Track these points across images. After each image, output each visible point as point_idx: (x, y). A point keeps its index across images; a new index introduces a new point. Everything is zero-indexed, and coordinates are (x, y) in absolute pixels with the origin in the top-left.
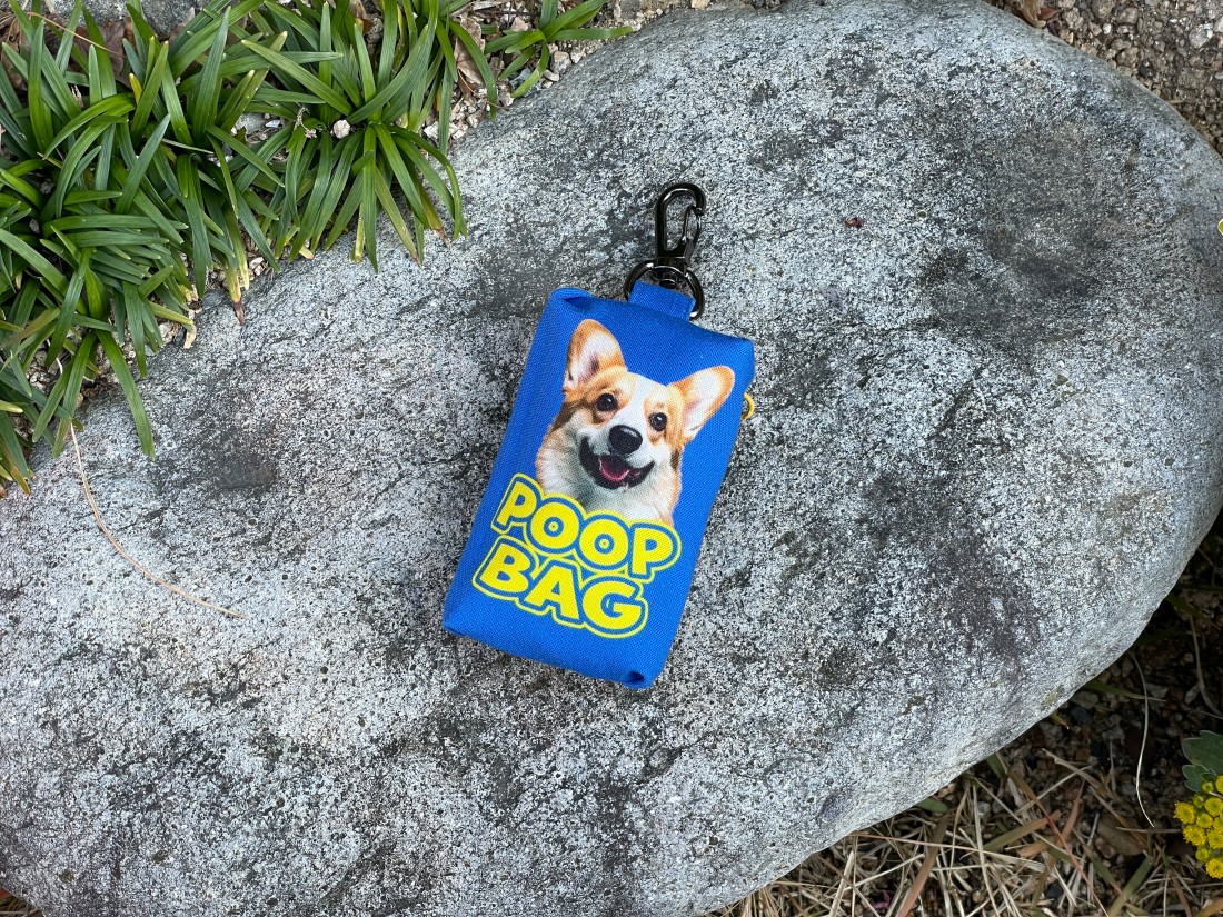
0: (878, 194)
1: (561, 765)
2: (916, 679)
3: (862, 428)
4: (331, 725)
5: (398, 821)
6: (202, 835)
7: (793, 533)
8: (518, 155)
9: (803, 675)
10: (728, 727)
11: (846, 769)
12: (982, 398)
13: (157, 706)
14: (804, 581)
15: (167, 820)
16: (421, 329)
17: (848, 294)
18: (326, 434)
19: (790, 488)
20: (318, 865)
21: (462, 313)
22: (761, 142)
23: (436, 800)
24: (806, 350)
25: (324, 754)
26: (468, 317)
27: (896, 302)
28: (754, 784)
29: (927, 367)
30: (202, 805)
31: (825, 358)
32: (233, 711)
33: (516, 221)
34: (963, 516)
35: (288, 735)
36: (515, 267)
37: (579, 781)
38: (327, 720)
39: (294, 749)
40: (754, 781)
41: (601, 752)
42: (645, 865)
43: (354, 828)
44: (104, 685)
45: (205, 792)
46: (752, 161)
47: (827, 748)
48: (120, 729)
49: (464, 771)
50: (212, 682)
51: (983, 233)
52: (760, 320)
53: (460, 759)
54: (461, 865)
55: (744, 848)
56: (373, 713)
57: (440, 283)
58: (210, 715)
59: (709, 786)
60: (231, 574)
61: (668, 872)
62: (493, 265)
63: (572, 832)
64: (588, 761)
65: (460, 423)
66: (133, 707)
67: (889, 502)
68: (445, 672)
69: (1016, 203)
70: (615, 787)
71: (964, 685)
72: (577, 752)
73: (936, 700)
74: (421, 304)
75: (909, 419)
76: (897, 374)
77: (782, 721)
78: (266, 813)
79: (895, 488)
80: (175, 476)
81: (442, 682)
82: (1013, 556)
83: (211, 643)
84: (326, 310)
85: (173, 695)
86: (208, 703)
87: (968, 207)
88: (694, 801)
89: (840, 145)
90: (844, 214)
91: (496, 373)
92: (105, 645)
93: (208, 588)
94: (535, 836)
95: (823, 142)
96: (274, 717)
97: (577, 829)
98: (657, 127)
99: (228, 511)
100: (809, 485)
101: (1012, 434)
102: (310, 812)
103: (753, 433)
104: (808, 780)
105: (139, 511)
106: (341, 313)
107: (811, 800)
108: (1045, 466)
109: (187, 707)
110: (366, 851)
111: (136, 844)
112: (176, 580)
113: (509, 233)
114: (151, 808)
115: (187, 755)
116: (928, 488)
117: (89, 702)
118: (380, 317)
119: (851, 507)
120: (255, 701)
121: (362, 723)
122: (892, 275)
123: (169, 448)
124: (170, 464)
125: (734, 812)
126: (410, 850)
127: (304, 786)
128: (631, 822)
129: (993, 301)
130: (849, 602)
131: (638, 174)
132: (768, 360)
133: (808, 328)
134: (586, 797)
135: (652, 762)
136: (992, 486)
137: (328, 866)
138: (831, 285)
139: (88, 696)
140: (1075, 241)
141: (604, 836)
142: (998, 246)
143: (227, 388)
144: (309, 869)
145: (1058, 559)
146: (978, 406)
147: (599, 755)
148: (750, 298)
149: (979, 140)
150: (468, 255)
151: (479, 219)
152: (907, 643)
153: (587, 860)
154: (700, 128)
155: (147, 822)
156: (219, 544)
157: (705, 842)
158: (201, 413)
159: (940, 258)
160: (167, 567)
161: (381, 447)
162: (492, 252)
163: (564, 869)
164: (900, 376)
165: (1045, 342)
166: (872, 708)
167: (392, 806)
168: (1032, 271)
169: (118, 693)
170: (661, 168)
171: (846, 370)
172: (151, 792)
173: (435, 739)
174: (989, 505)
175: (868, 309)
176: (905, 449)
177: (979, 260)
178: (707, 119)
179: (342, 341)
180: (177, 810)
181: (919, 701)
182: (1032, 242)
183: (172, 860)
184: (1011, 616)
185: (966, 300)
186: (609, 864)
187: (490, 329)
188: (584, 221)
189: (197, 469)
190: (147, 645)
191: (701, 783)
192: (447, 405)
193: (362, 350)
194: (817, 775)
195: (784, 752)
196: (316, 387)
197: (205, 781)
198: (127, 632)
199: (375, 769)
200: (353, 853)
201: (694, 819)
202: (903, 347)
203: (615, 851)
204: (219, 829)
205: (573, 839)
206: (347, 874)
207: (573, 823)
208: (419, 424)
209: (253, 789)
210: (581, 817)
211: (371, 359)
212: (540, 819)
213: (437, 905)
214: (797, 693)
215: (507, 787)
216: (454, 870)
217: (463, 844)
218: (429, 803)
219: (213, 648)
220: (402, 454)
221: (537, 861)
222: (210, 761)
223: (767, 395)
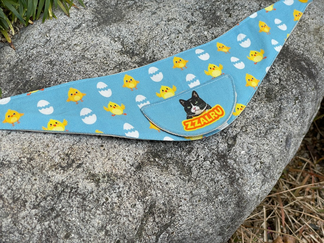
1: (201, 153)
2: (294, 91)
4: (114, 164)
5: (153, 192)
6: (82, 220)
9: (261, 100)
10: (248, 123)
11: (287, 127)
13: (43, 176)
15: (65, 219)
16: (83, 32)
18: (65, 71)
20: (131, 219)
21: (95, 26)
24: (208, 12)
25: (116, 175)
26: (98, 26)
28: (264, 140)
29: (246, 7)
30: (78, 207)
31: (215, 13)
32: (74, 171)
35: (99, 172)
36: (105, 11)
37: (209, 157)
38: (111, 163)
39: (104, 177)
40: (263, 138)
41: (212, 144)
42: (242, 181)
43: (138, 200)
44: (17, 175)
45: (77, 202)
47: (279, 122)
48: (31, 189)
49: (167, 168)
50: (60, 163)
52: (192, 5)
53: (164, 164)
54: (183, 201)
55: (271, 163)
56: (127, 156)
57: (83, 19)
58: (65, 174)
59: (251, 144)
61: (251, 181)
62: (97, 12)
63: (215, 175)
64: (209, 149)
65: (111, 57)
66: (33, 180)
70: (221, 155)
71: (307, 90)
72: (204, 147)
73: (302, 97)
74: (79, 26)
77: (262, 116)
78: (103, 205)
82: (299, 50)
83: (55, 148)
84: (46, 35)
85: (47, 171)
88: (249, 151)
91: (116, 40)
92: (11, 160)
94: (204, 181)
96: (91, 167)
102: (119, 200)
103: (206, 37)
104: (278, 134)
106: (52, 34)
107: (282, 141)
109: (55, 174)
110: (146, 209)
111: (56, 234)
113: (98, 3)
114: (56, 217)
115: (63, 191)
117: (13, 183)
118: (67, 32)
120: (80, 164)
121: (124, 160)
123: (5, 93)
125: (263, 150)
126: (162, 202)
127: (113, 190)
128: (232, 166)
132: (199, 16)
133: (206, 5)
134: (214, 162)
135: (229, 143)
137: (134, 219)
139: (12, 181)
141: (226, 173)
143: (18, 70)
144: (128, 222)
145: (310, 48)
147: (211, 146)
150: (88, 11)
152: (286, 80)
153: (224, 184)
155: (57, 223)
157: (259, 164)
158: (12, 80)
161: (87, 69)
162: (95, 9)
163: (218, 190)
164: (240, 11)
166: (285, 105)
167: (149, 187)
169: (24, 176)
171: (223, 14)
172: (54, 211)
173: (152, 160)
179: (57, 42)
180: (68, 213)
183: (73, 235)
184: (309, 66)
186: (232, 182)
187: (108, 28)
190: (28, 156)
191: (249, 144)
192: (104, 52)
193: (66, 43)
194: (280, 132)
195: (268, 126)
196: (54, 58)
197: (75, 198)
198: (18, 154)
199: (137, 175)
200: (141, 211)
201: (252, 157)
202: (236, 3)
203: (231, 178)
204: (88, 215)
205: (217, 178)
206: (142, 221)
207: (214, 172)
208: (97, 60)
209: (95, 196)
210: (216, 169)
211: (70, 45)
212: (202, 174)
213: (179, 221)
214: (263, 106)
215: (184, 169)
216: (181, 203)
217: (180, 192)
218: (162, 181)
219: (56, 150)
220: (96, 70)
221: (208, 190)
222: (74, 190)
223: (204, 25)
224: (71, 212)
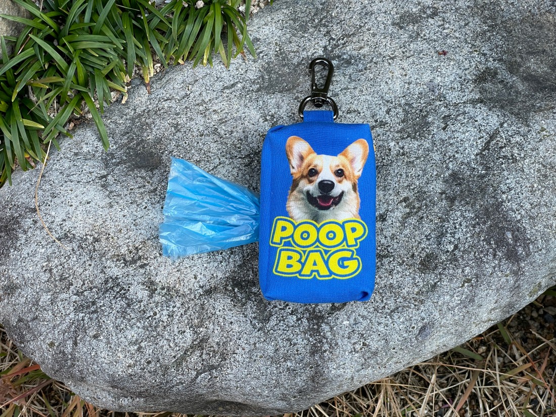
0: (455, 41)
2: (467, 270)
3: (444, 149)
4: (181, 278)
5: (211, 326)
6: (117, 327)
7: (408, 197)
8: (282, 20)
9: (411, 265)
11: (431, 313)
12: (504, 137)
13: (99, 264)
14: (413, 220)
15: (101, 319)
16: (233, 96)
17: (439, 86)
18: (186, 143)
19: (407, 176)
20: (171, 345)
21: (253, 90)
22: (398, 16)
23: (230, 317)
24: (417, 112)
25: (177, 292)
26: (255, 92)
27: (462, 90)
28: (385, 317)
29: (476, 121)
30: (118, 312)
31: (426, 116)
32: (135, 269)
33: (280, 50)
34: (493, 193)
35: (160, 282)
36: (279, 71)
37: (299, 311)
38: (179, 275)
39: (163, 289)
40: (385, 316)
42: (330, 355)
43: (190, 328)
44: (74, 253)
45: (119, 306)
46: (393, 24)
47: (422, 302)
48: (81, 274)
49: (243, 305)
50: (125, 255)
51: (505, 61)
52: (395, 97)
53: (242, 298)
55: (380, 349)
56: (201, 274)
57: (243, 76)
58: (124, 270)
59: (363, 317)
60: (138, 205)
61: (342, 359)
62: (268, 70)
63: (295, 336)
65: (249, 140)
66: (88, 264)
67: (456, 185)
68: (237, 256)
69: (522, 49)
70: (316, 315)
71: (491, 274)
73: (477, 281)
74: (233, 85)
75: (467, 145)
76: (462, 124)
77: (400, 287)
78: (148, 318)
79: (459, 178)
80: (114, 160)
81: (235, 261)
82: (517, 212)
83: (126, 236)
84: (188, 87)
85: (107, 260)
86: (123, 265)
87: (498, 49)
88: (355, 324)
89: (436, 18)
90: (438, 49)
91: (267, 118)
92: (76, 235)
93: (126, 211)
94: (277, 337)
95: (428, 17)
96: (154, 272)
97: (298, 335)
98: (349, 8)
99: (137, 177)
100: (417, 175)
101: (518, 154)
102: (169, 319)
103: (390, 150)
104: (412, 317)
105: (96, 175)
106: (195, 88)
107: (413, 328)
108: (534, 170)
109: (113, 265)
110: (195, 340)
111: (85, 330)
112: (111, 207)
113: (276, 55)
114: (93, 312)
115: (112, 288)
116: (475, 179)
117: (67, 261)
118: (213, 91)
119: (437, 187)
120: (145, 265)
121: (195, 278)
122: (461, 78)
123: (112, 148)
124: (112, 156)
125: (375, 330)
126: (216, 341)
127: (167, 306)
128: (324, 333)
129: (510, 93)
130: (435, 231)
131: (339, 30)
132: (398, 116)
133: (418, 101)
134: (302, 320)
135: (335, 304)
136: (508, 179)
137: (177, 346)
138: (430, 81)
139: (67, 258)
140: (550, 67)
141: (311, 339)
142: (513, 68)
143: (141, 122)
144: (167, 347)
145: (540, 215)
146: (502, 140)
148: (391, 86)
149: (504, 19)
150: (257, 65)
151: (262, 48)
152: (463, 252)
153: (303, 351)
154: (370, 9)
156: (132, 191)
157: (360, 345)
158: (128, 133)
159: (484, 71)
160: (108, 200)
161: (211, 150)
162: (268, 63)
163: (291, 354)
164: (463, 125)
165: (535, 112)
166: (445, 283)
167: (208, 319)
168: (529, 80)
169: (81, 257)
170: (350, 27)
171: (436, 122)
172: (94, 305)
173: (230, 288)
174: (506, 188)
175: (448, 93)
176: (464, 160)
177: (503, 74)
178: (372, 5)
179: (195, 101)
180: (106, 314)
181: (469, 281)
182: (529, 67)
183: (102, 338)
184: (516, 241)
185: (497, 92)
186: (313, 353)
187: (266, 98)
188: (313, 51)
189: (124, 158)
190: (96, 236)
191: (359, 315)
192: (244, 132)
193: (204, 105)
194: (416, 315)
195: (401, 303)
196: (182, 121)
197: (120, 301)
198: (87, 229)
199: (201, 300)
200: (188, 340)
201: (355, 333)
202: (465, 111)
203: (316, 347)
204: (125, 324)
205: (296, 340)
206: (186, 351)
207: (295, 332)
208: (230, 140)
209: (142, 306)
210: (299, 329)
211: (208, 109)
212: (279, 329)
213: (228, 368)
214: (408, 274)
215: (264, 313)
216: (237, 351)
217: (242, 339)
218: (226, 318)
219: (127, 239)
220: (221, 153)
221: (277, 349)
222: (123, 292)
223: (397, 132)
224: (109, 313)
